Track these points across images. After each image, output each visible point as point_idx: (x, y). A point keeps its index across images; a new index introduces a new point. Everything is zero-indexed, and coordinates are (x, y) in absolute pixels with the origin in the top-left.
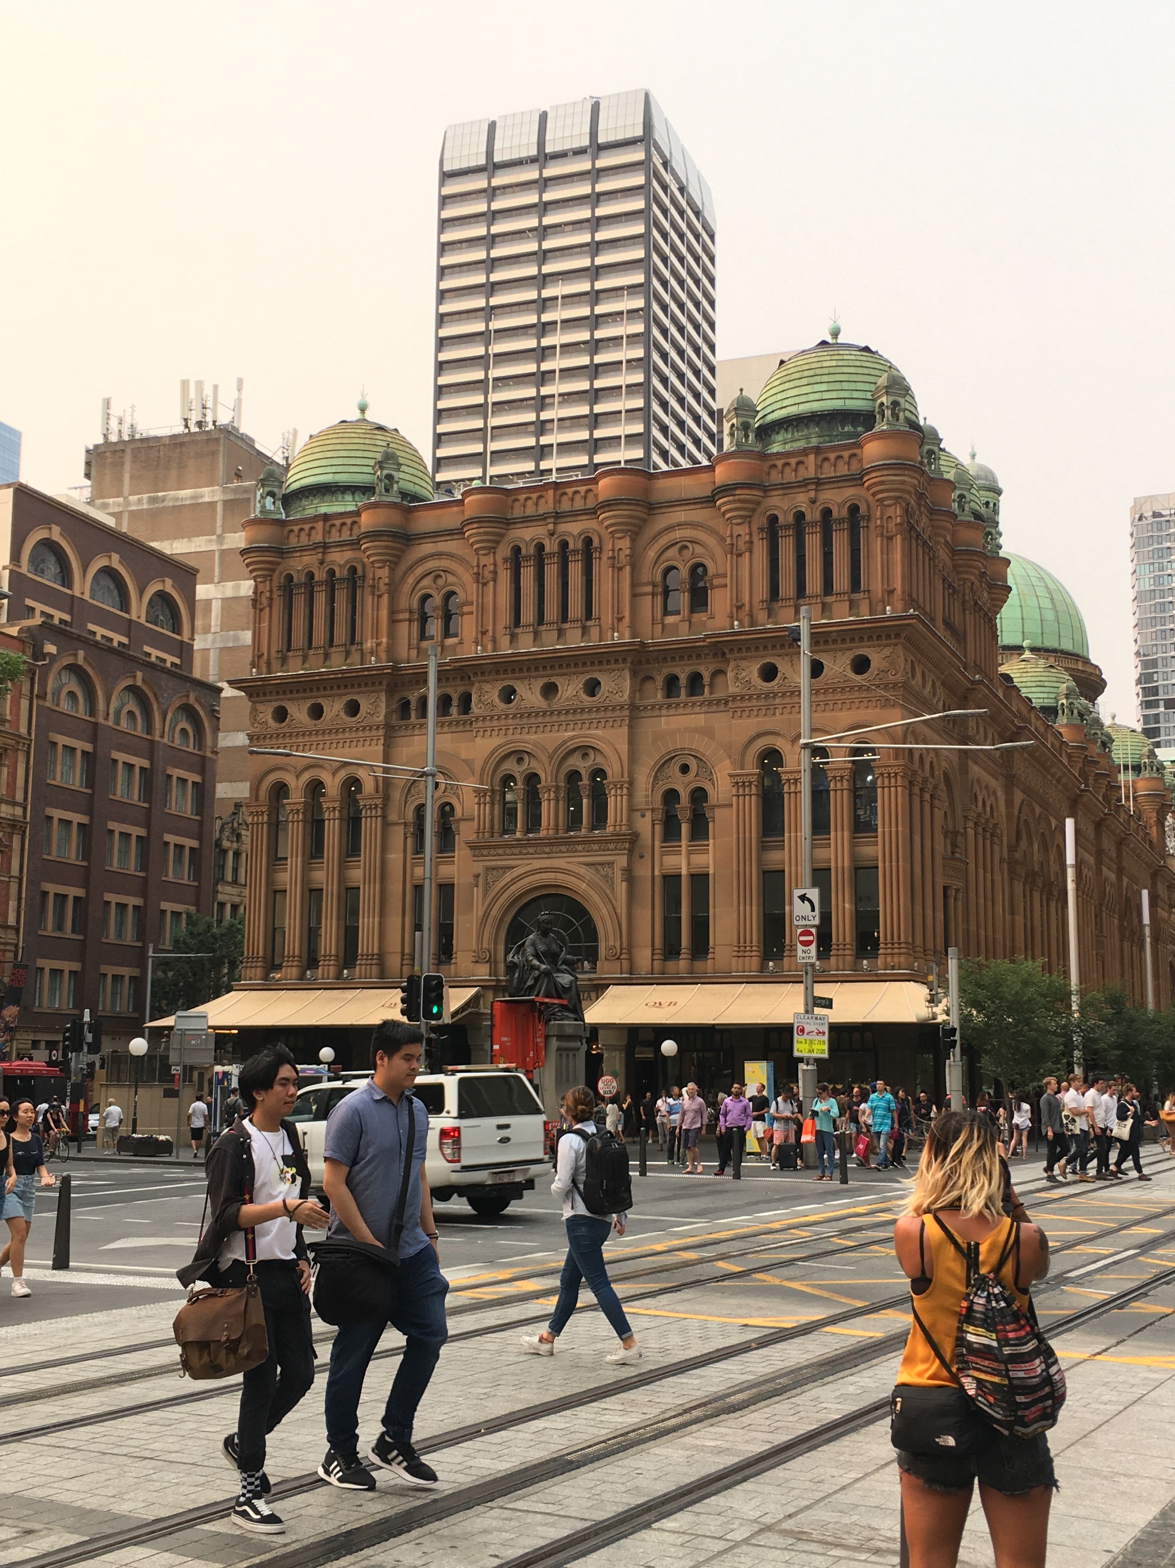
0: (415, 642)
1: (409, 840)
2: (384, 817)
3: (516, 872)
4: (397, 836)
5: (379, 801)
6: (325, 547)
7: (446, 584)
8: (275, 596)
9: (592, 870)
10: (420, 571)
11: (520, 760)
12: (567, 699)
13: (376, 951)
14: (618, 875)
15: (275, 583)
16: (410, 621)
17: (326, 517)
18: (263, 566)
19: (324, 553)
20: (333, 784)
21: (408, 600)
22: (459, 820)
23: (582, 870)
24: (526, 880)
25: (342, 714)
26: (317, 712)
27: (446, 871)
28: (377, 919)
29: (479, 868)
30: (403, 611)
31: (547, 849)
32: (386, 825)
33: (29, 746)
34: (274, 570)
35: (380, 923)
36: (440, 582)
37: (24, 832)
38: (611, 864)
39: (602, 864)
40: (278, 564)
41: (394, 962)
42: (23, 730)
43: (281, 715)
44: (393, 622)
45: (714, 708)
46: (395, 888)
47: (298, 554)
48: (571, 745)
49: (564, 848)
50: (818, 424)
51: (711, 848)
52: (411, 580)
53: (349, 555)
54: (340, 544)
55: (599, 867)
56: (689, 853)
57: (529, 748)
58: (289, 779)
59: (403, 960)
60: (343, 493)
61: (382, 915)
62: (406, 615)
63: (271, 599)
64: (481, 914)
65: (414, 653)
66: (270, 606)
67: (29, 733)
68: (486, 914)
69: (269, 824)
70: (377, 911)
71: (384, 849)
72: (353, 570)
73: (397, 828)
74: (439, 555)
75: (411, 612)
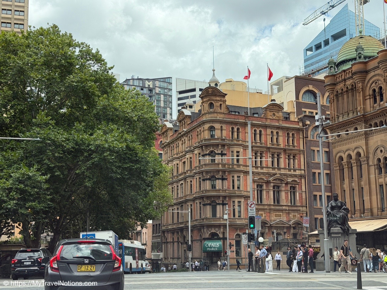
0: (372, 105)
1: (376, 170)
2: (368, 164)
4: (372, 169)
5: (365, 159)
6: (345, 80)
7: (379, 84)
10: (371, 82)
13: (370, 207)
15: (334, 95)
16: (370, 98)
17: (344, 71)
18: (330, 90)
19: (345, 82)
20: (353, 155)
21: (369, 92)
28: (369, 197)
30: (368, 96)
32: (368, 166)
33: (304, 152)
34: (333, 91)
36: (377, 84)
37: (305, 178)
40: (335, 88)
41: (375, 211)
42: (302, 148)
44: (365, 100)
46: (373, 186)
47: (339, 84)
52: (369, 85)
53: (351, 81)
54: (349, 78)
58: (342, 155)
59: (378, 210)
60: (349, 62)
62: (368, 97)
63: (334, 100)
65: (372, 109)
66: (334, 102)
67: (304, 149)
69: (339, 170)
70: (368, 195)
71: (369, 174)
72: (352, 85)
73: (372, 167)
74: (376, 75)
75: (370, 95)
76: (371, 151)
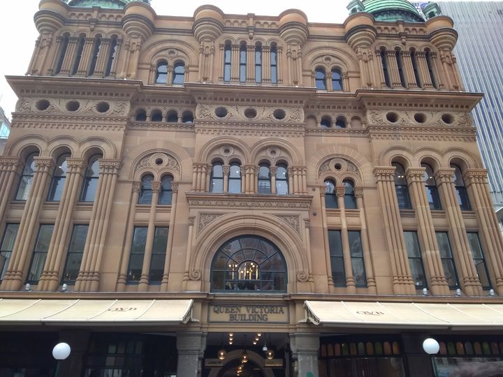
1: (135, 194)
2: (118, 176)
3: (224, 217)
4: (126, 190)
5: (115, 165)
7: (178, 56)
8: (54, 42)
9: (283, 219)
10: (160, 47)
11: (227, 151)
12: (263, 119)
13: (97, 270)
14: (302, 224)
15: (56, 36)
17: (100, 10)
18: (49, 24)
19: (96, 26)
20: (78, 151)
21: (151, 59)
22: (178, 184)
23: (276, 219)
24: (233, 223)
25: (95, 110)
26: (73, 107)
27: (163, 216)
28: (101, 245)
29: (195, 212)
30: (148, 64)
31: (250, 204)
32: (119, 182)
34: (57, 30)
35: (104, 250)
36: (174, 54)
38: (296, 216)
39: (290, 216)
40: (61, 27)
41: (111, 280)
43: (43, 105)
44: (141, 67)
45: (356, 135)
46: (120, 225)
47: (76, 24)
48: (265, 144)
49: (262, 204)
50: (400, 14)
51: (362, 213)
53: (113, 29)
54: (108, 24)
55: (288, 218)
56: (347, 216)
57: (235, 143)
58: (42, 145)
59: (118, 279)
61: (106, 243)
62: (148, 67)
63: (50, 44)
64: (194, 244)
66: (49, 47)
68: (200, 245)
69: (16, 173)
71: (114, 198)
72: (115, 37)
73: (127, 185)
74: (175, 41)
75: (151, 66)
76: (134, 155)
